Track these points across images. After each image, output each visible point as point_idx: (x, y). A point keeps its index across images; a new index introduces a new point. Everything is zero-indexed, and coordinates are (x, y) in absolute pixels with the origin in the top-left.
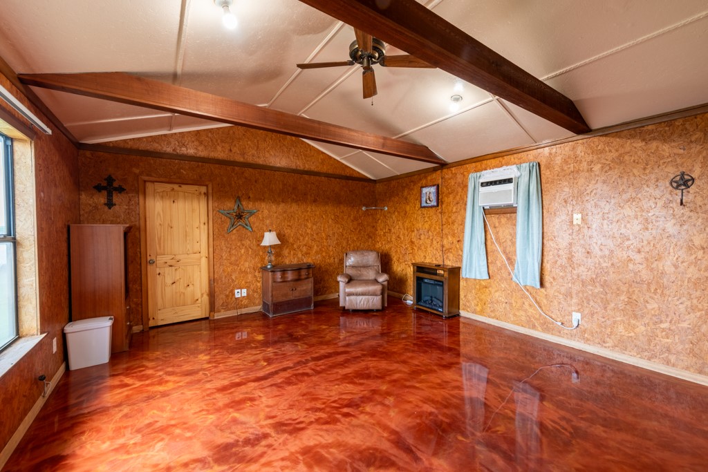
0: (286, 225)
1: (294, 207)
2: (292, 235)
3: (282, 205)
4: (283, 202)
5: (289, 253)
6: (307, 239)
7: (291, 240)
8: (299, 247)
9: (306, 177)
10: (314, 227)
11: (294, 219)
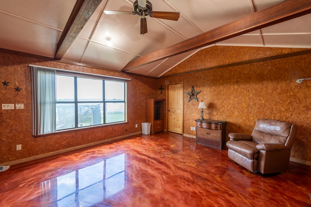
0: (215, 98)
1: (221, 88)
2: (219, 104)
3: (213, 87)
4: (214, 85)
5: (217, 114)
6: (230, 106)
7: (218, 107)
8: (223, 111)
9: (231, 68)
10: (236, 99)
11: (221, 95)
